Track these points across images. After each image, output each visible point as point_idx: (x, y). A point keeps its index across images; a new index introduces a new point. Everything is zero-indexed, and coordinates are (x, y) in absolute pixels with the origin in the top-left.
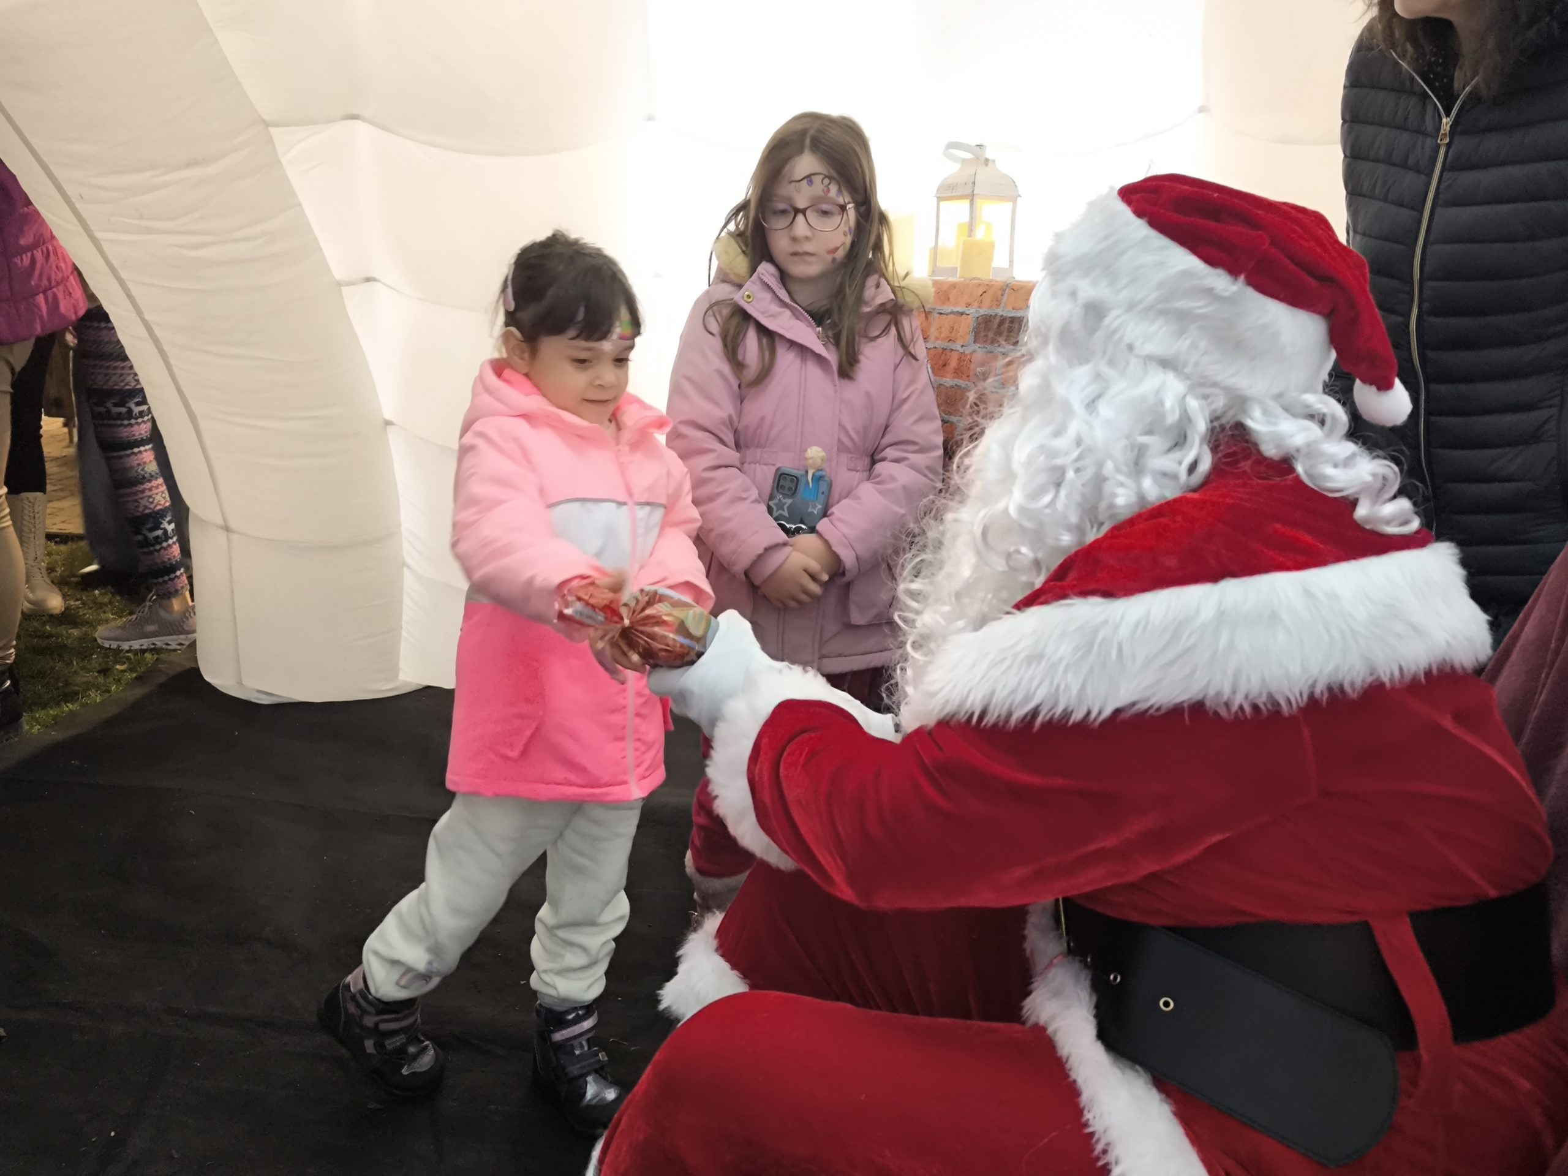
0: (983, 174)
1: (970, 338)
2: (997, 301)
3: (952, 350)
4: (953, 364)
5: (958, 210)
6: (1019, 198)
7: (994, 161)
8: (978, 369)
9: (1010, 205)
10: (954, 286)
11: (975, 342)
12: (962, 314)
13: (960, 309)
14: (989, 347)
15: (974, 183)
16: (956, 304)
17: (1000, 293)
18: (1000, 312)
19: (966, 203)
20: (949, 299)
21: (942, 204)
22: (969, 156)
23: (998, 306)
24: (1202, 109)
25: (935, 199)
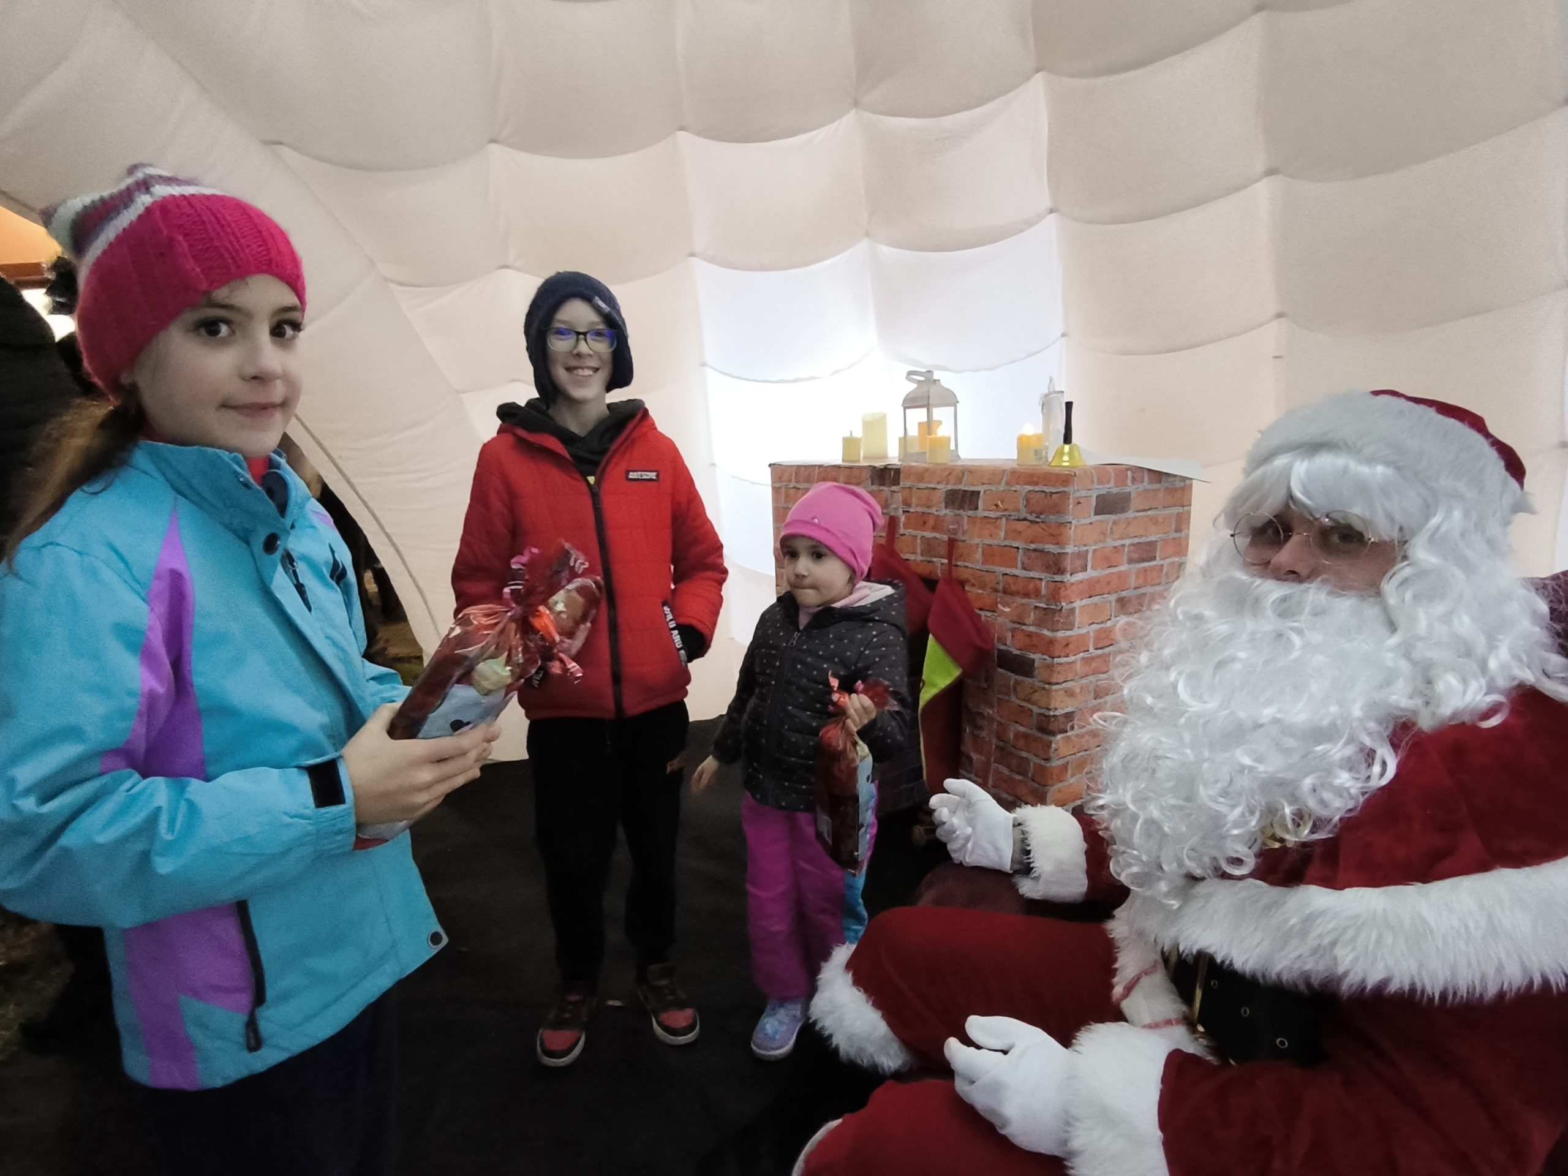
0: (933, 391)
1: (943, 505)
2: (959, 480)
3: (929, 513)
4: (931, 522)
5: (918, 415)
6: (958, 404)
7: (939, 380)
8: (951, 527)
9: (952, 408)
10: (927, 470)
11: (946, 508)
12: (935, 489)
13: (933, 486)
14: (957, 512)
15: (929, 397)
16: (930, 482)
17: (961, 474)
18: (962, 487)
19: (924, 410)
20: (923, 479)
21: (908, 411)
22: (922, 379)
23: (960, 483)
24: (1063, 335)
25: (902, 408)
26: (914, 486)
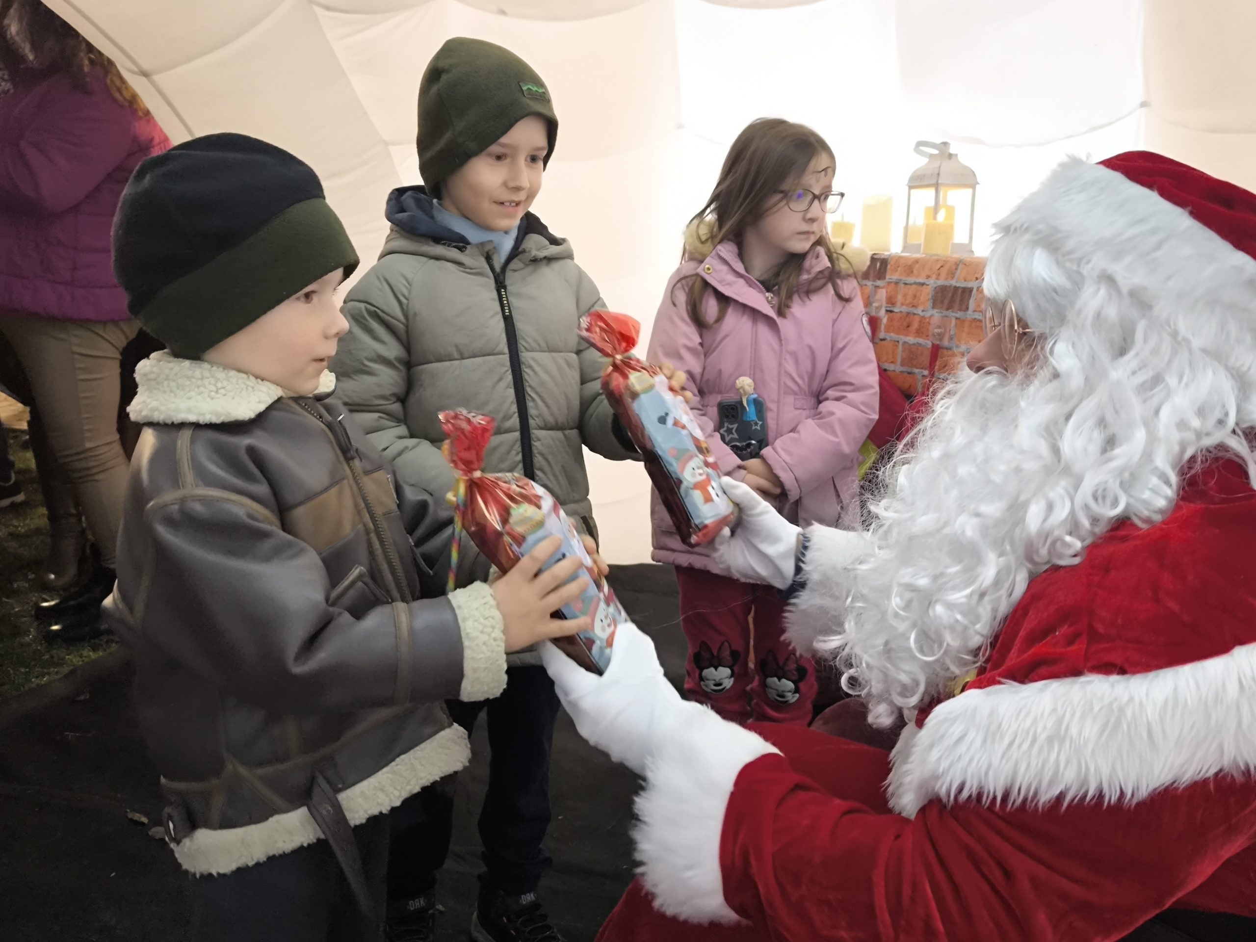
0: (946, 166)
1: (929, 304)
2: (952, 274)
3: (914, 314)
4: (915, 325)
5: (925, 197)
6: (977, 186)
7: (956, 155)
8: (936, 330)
9: (970, 191)
10: (917, 261)
11: (933, 307)
12: (923, 284)
13: (921, 280)
14: (945, 313)
15: (938, 174)
16: (918, 276)
17: (954, 267)
18: (953, 283)
19: (931, 192)
20: (912, 272)
21: (913, 191)
22: (935, 152)
23: (953, 278)
24: (1144, 104)
25: (907, 188)
26: (900, 280)
